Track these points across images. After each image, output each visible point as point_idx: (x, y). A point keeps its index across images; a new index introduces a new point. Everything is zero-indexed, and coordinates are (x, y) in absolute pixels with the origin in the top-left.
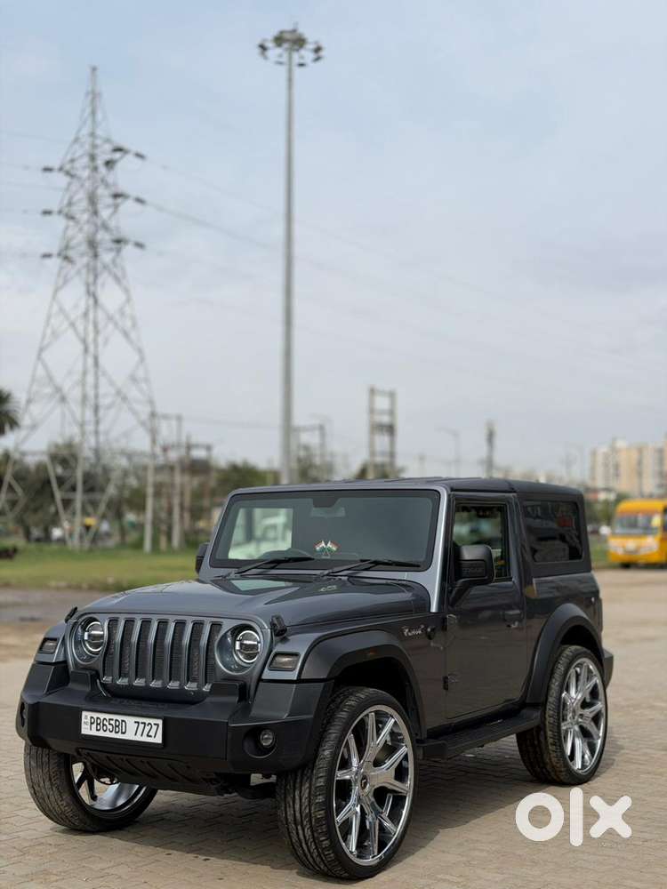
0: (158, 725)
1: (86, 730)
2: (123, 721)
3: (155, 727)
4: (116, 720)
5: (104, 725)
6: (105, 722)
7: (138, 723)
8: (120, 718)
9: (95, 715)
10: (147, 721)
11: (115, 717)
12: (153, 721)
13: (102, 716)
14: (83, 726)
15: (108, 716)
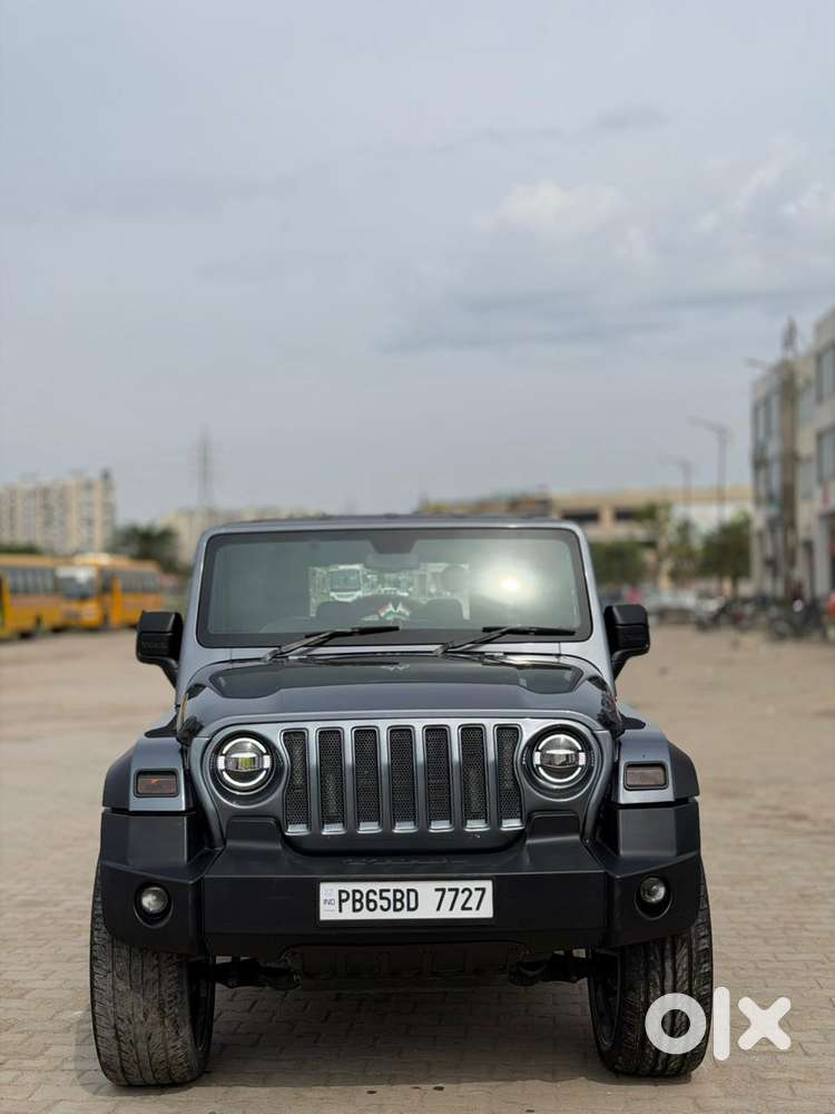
0: (483, 890)
1: (328, 912)
2: (409, 891)
3: (477, 895)
4: (395, 891)
5: (369, 901)
6: (372, 896)
7: (443, 890)
8: (404, 886)
9: (349, 887)
10: (461, 885)
11: (392, 886)
12: (472, 885)
13: (364, 887)
14: (323, 907)
15: (377, 886)
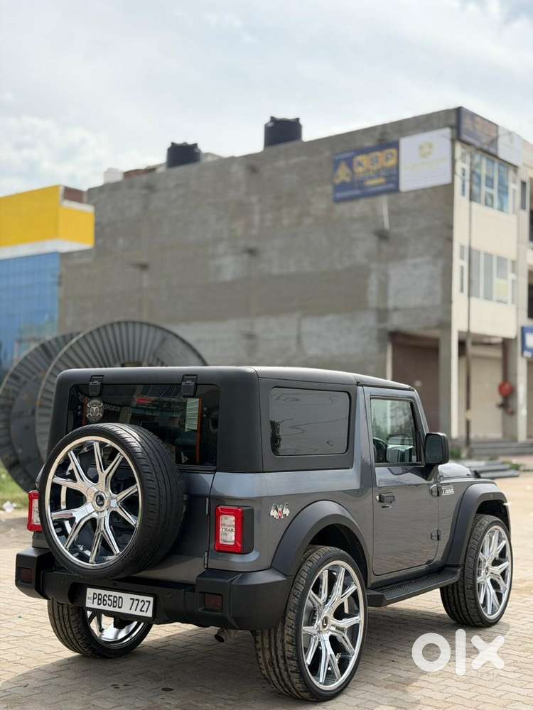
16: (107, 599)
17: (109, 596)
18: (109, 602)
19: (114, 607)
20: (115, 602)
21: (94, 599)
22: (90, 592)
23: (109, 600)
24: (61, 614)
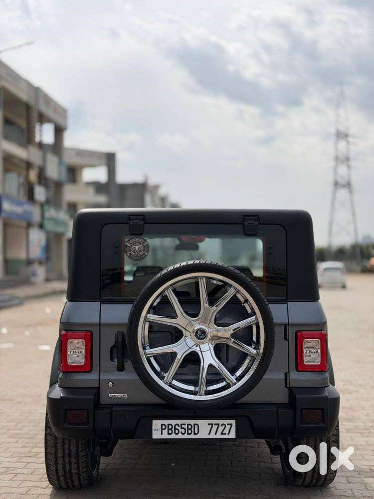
16: (179, 428)
17: (181, 425)
18: (183, 431)
19: (188, 434)
20: (189, 430)
21: (162, 429)
22: (157, 424)
23: (182, 428)
24: (67, 452)
